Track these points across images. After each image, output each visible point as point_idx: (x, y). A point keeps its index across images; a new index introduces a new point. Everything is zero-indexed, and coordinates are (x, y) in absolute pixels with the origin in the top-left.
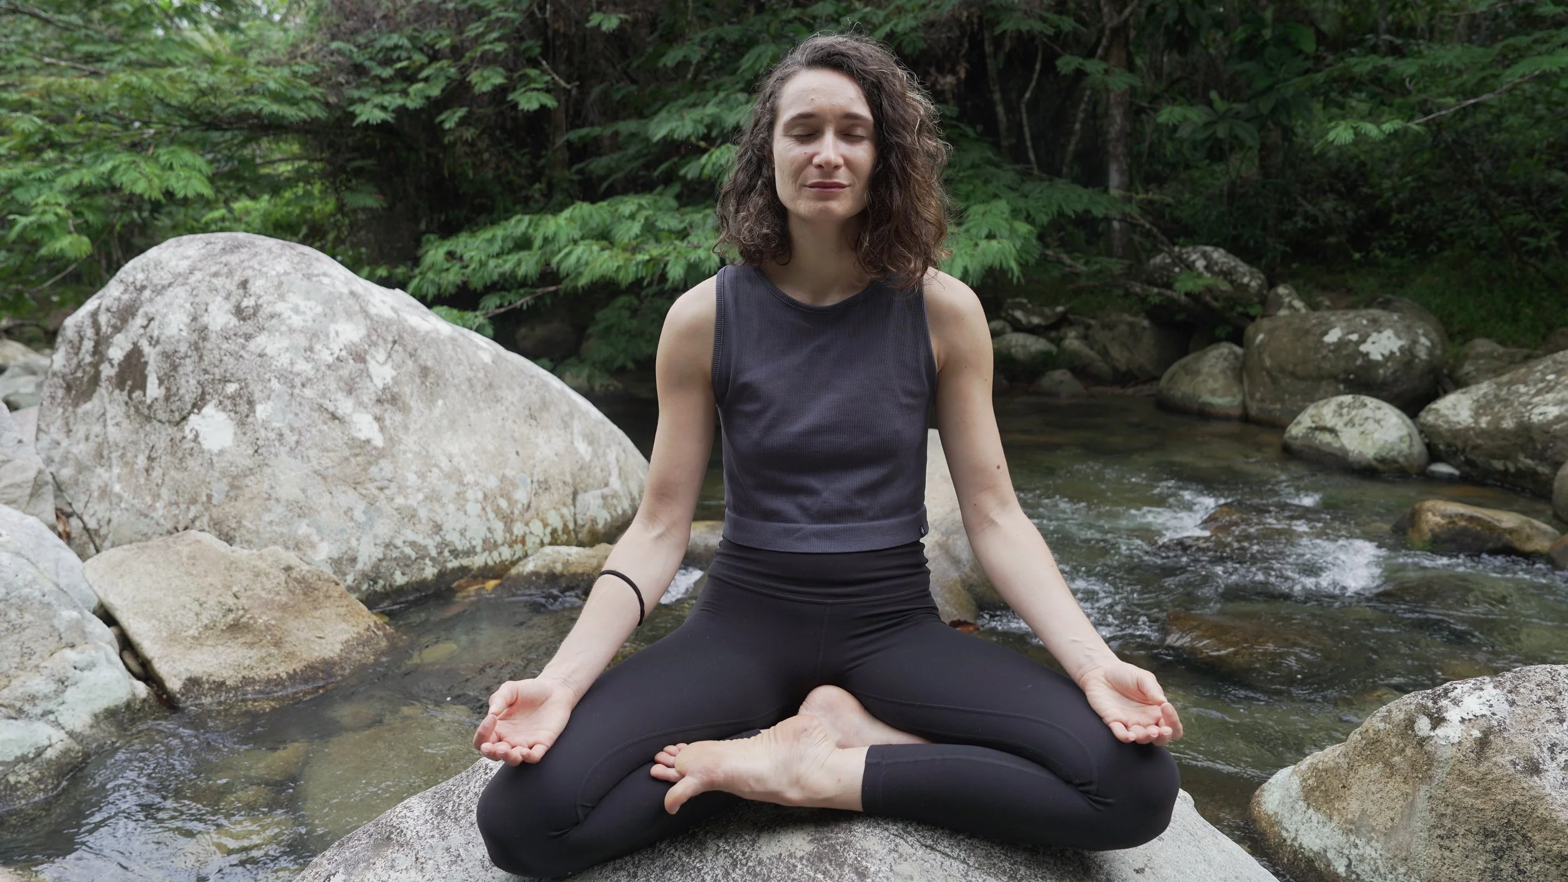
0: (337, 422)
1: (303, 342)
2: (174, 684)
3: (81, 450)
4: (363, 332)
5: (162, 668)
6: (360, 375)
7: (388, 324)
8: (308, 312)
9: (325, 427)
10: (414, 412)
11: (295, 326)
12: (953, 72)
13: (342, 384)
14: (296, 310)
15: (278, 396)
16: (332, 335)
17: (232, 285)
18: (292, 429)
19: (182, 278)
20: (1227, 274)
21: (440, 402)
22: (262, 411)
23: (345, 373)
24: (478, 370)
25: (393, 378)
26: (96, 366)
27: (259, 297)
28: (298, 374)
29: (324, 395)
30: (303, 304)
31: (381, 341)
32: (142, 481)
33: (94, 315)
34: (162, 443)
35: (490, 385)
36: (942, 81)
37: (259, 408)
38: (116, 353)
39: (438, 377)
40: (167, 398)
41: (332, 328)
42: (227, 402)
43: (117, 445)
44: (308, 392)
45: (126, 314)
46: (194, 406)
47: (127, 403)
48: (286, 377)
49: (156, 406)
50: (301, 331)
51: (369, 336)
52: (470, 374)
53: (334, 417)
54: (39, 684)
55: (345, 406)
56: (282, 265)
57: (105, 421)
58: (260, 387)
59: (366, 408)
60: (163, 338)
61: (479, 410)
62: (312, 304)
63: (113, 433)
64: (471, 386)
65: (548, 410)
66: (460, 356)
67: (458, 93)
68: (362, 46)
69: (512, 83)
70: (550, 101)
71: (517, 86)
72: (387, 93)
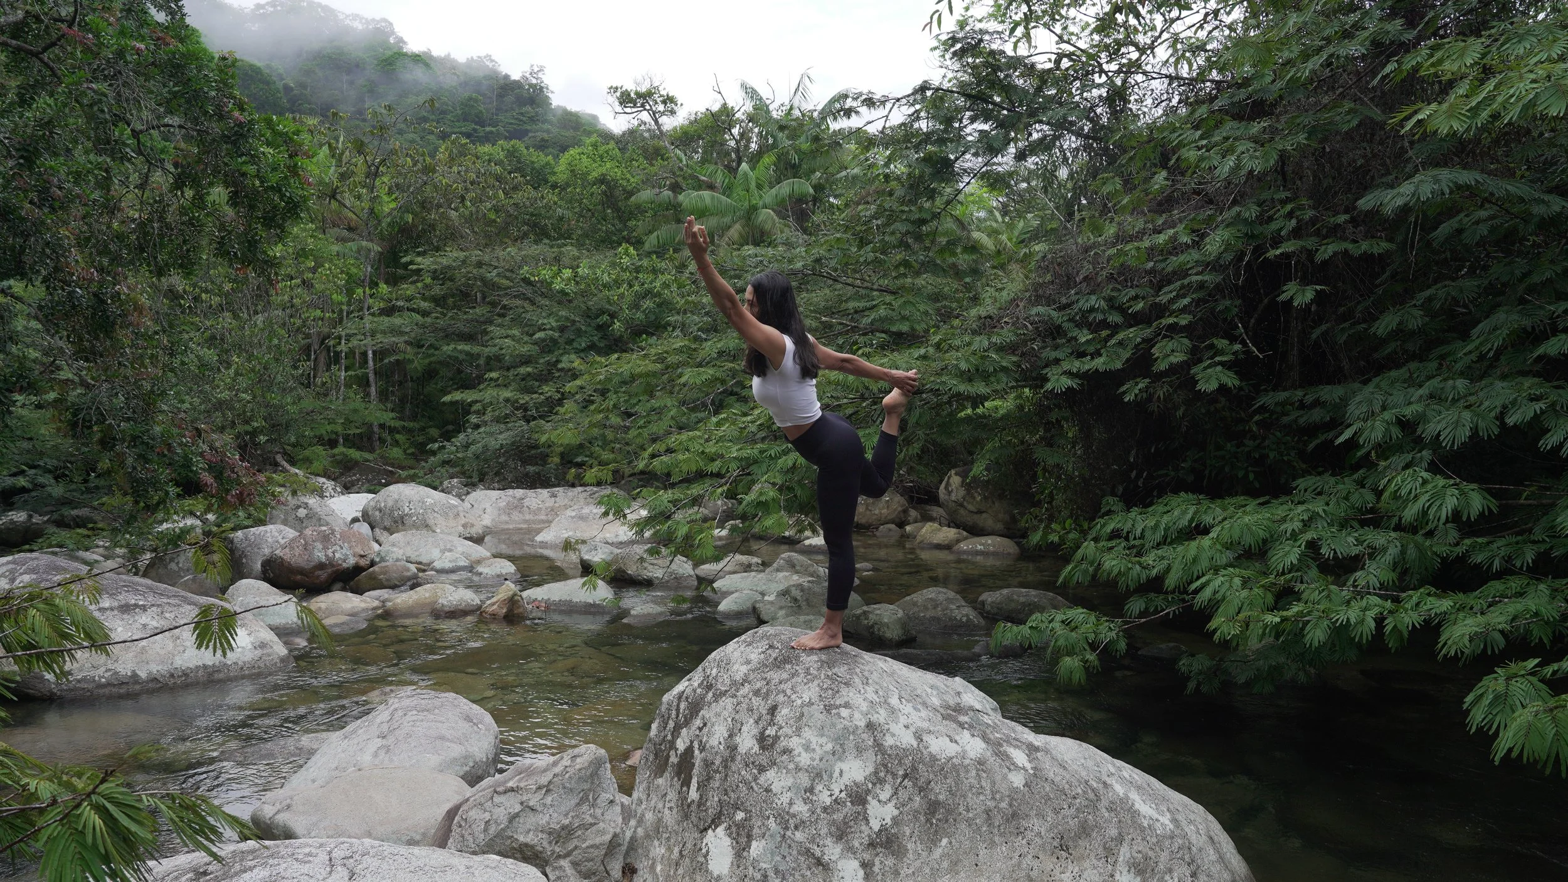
0: (821, 868)
1: (804, 780)
4: (870, 769)
6: (855, 819)
7: (901, 754)
8: (818, 748)
9: (808, 873)
10: (910, 856)
11: (801, 765)
13: (833, 829)
14: (807, 748)
15: (771, 836)
16: (836, 774)
17: (764, 708)
18: (777, 872)
19: (735, 688)
21: (945, 841)
22: (756, 847)
23: (838, 816)
24: (1002, 800)
25: (894, 819)
26: (669, 748)
27: (781, 728)
28: (794, 816)
29: (812, 840)
30: (815, 740)
31: (889, 778)
33: (680, 697)
34: (689, 844)
35: (1014, 815)
37: (754, 844)
39: (949, 812)
40: (700, 805)
41: (839, 765)
42: (734, 829)
44: (799, 836)
45: (694, 709)
46: (713, 821)
47: (678, 793)
48: (784, 818)
49: (693, 807)
50: (807, 771)
51: (876, 773)
52: (991, 804)
53: (819, 862)
55: (832, 851)
56: (809, 693)
57: (665, 801)
58: (759, 823)
59: (855, 853)
60: (708, 745)
61: (992, 844)
62: (824, 740)
64: (989, 818)
65: (1089, 835)
66: (984, 784)
67: (1141, 363)
68: (1062, 308)
69: (1195, 357)
70: (1230, 380)
71: (1200, 361)
72: (1081, 355)
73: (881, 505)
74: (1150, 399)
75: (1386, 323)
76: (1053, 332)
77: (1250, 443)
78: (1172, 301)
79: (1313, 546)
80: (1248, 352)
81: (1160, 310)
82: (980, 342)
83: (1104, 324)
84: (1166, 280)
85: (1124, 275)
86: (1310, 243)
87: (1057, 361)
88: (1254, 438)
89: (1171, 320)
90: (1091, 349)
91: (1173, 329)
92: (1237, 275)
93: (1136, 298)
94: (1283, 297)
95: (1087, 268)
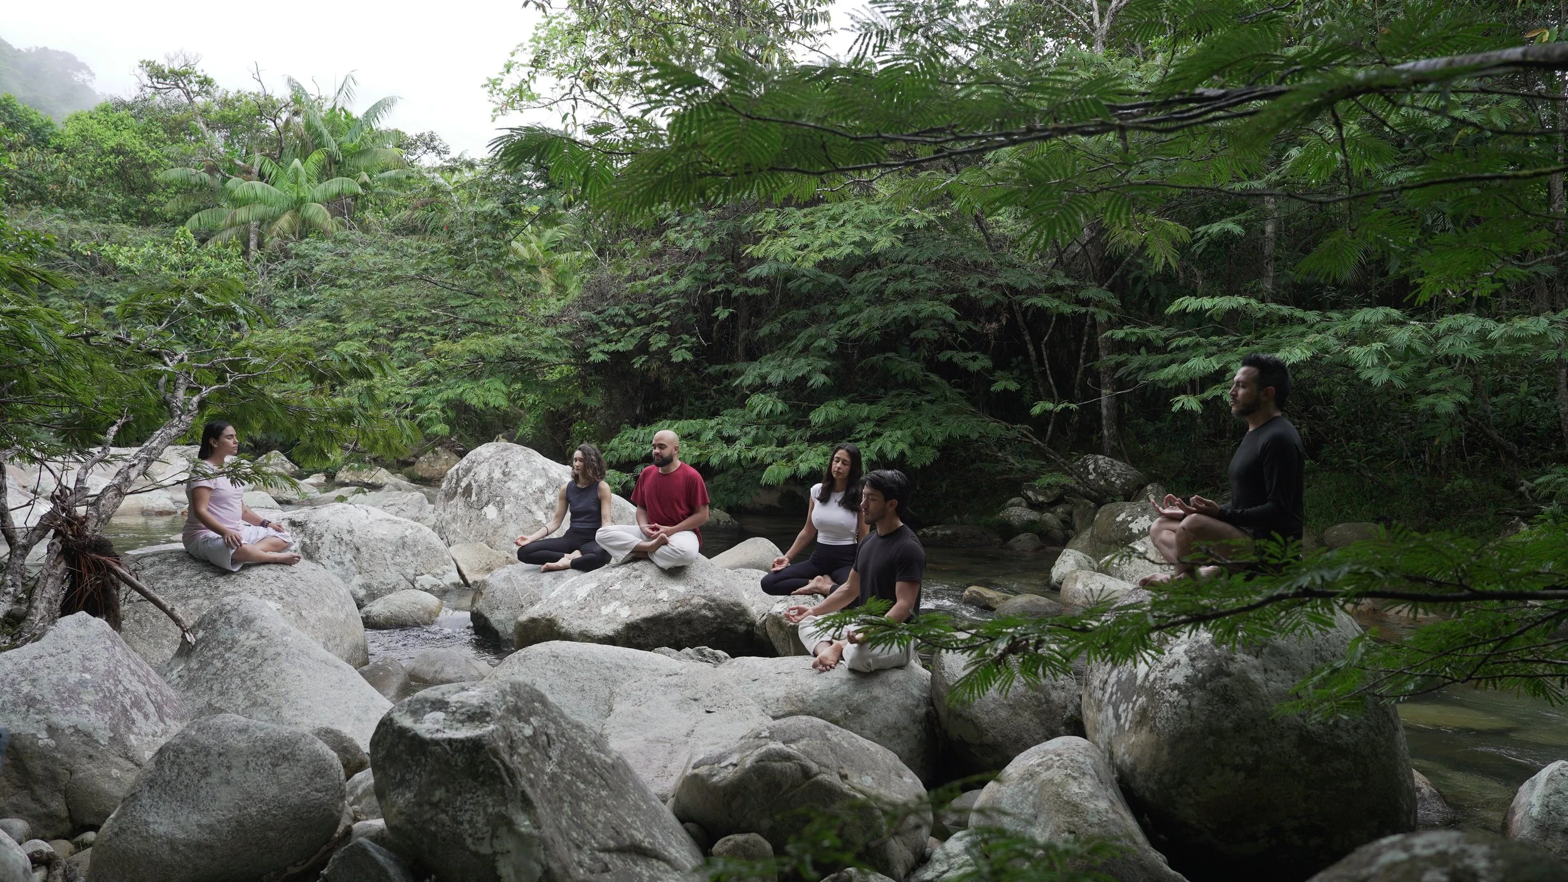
0: (531, 513)
1: (523, 485)
2: (470, 582)
3: (448, 517)
5: (467, 577)
6: (542, 498)
7: (555, 480)
8: (526, 474)
9: (526, 515)
11: (521, 479)
12: (998, 321)
13: (534, 501)
14: (522, 474)
15: (513, 503)
16: (534, 483)
17: (502, 463)
18: (515, 514)
19: (487, 460)
20: (1104, 475)
22: (507, 507)
23: (536, 496)
26: (456, 488)
27: (511, 468)
28: (520, 496)
29: (528, 504)
31: (551, 486)
32: (467, 527)
33: (457, 470)
34: (474, 516)
36: (988, 326)
38: (463, 484)
40: (478, 501)
41: (535, 480)
42: (496, 503)
43: (460, 515)
44: (523, 502)
45: (468, 471)
46: (486, 504)
47: (465, 502)
48: (516, 497)
49: (474, 503)
50: (523, 481)
51: (547, 484)
54: (439, 571)
55: (534, 508)
56: (520, 457)
57: (457, 507)
58: (507, 499)
59: (542, 509)
60: (479, 480)
62: (529, 470)
63: (459, 512)
67: (643, 347)
68: (599, 313)
69: (672, 344)
70: (689, 357)
71: (675, 346)
72: (609, 341)
73: (441, 462)
74: (648, 370)
75: (764, 331)
76: (593, 327)
77: (709, 402)
78: (661, 313)
79: (719, 432)
80: (701, 343)
81: (655, 318)
82: (550, 331)
83: (623, 324)
84: (659, 301)
85: (635, 297)
86: (731, 286)
87: (595, 345)
88: (712, 398)
89: (659, 324)
90: (615, 338)
91: (661, 328)
92: (694, 301)
93: (641, 309)
94: (715, 314)
95: (614, 290)
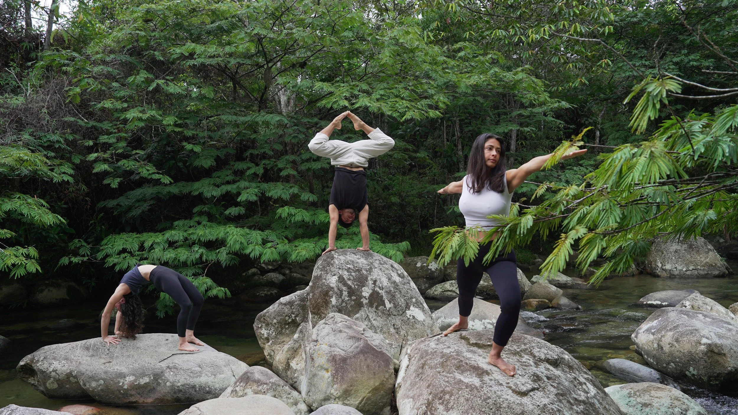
32: (397, 337)
38: (366, 294)
40: (395, 307)
43: (378, 327)
46: (406, 308)
47: (376, 312)
49: (391, 310)
57: (369, 319)
60: (384, 287)
63: (375, 323)
